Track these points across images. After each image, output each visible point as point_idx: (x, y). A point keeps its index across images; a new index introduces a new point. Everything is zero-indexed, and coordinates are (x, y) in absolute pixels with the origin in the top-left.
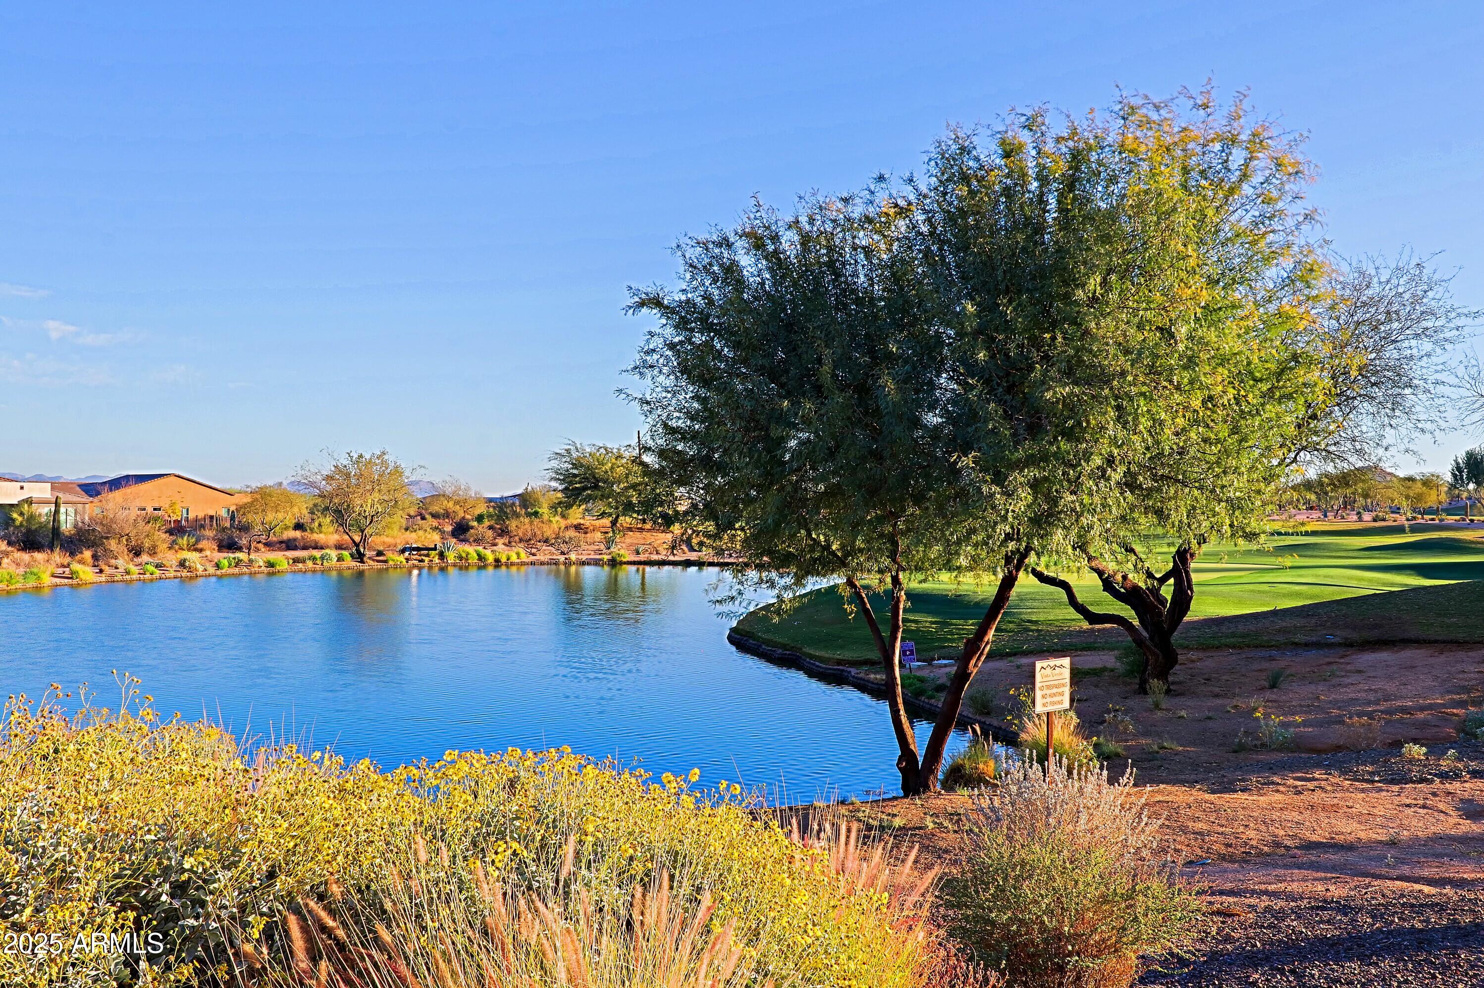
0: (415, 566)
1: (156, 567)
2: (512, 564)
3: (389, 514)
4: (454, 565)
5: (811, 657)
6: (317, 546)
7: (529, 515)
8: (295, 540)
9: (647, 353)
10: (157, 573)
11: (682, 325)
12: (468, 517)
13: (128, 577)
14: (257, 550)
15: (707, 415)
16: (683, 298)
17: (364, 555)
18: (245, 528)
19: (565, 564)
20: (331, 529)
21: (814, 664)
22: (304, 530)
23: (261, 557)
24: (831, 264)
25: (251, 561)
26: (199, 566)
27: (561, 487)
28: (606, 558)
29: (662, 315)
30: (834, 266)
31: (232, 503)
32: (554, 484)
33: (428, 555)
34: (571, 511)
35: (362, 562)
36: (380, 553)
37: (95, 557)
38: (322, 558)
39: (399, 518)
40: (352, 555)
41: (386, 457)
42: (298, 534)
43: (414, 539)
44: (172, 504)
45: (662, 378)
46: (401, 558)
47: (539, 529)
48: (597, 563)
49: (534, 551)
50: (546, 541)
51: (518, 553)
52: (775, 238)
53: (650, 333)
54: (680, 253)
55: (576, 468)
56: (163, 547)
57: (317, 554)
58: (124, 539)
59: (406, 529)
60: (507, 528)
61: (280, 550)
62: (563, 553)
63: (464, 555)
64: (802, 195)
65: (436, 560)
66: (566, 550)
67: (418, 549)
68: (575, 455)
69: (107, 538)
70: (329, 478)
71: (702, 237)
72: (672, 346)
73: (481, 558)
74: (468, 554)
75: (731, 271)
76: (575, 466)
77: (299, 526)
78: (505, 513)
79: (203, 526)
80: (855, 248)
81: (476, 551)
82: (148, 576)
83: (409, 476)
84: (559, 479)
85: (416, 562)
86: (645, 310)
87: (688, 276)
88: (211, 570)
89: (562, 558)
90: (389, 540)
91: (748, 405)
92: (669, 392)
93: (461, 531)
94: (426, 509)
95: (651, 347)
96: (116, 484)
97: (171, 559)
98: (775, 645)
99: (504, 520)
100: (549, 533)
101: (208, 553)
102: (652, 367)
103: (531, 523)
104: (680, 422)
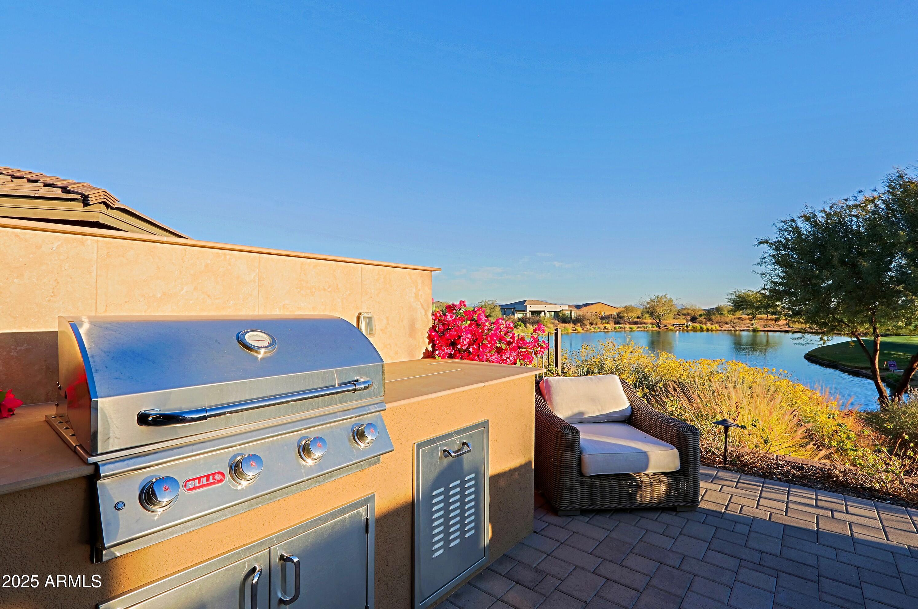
0: (678, 330)
1: (598, 328)
2: (713, 330)
3: (668, 314)
4: (692, 330)
5: (843, 365)
6: (645, 323)
7: (719, 314)
8: (637, 321)
9: (763, 258)
10: (598, 330)
11: (776, 249)
12: (696, 315)
13: (591, 331)
14: (626, 324)
15: (788, 276)
16: (777, 240)
17: (660, 326)
18: (621, 318)
19: (734, 331)
20: (649, 318)
21: (844, 368)
22: (640, 319)
23: (628, 326)
24: (840, 223)
25: (625, 327)
26: (610, 328)
27: (732, 305)
28: (751, 329)
29: (769, 246)
30: (842, 223)
31: (618, 311)
32: (729, 304)
33: (682, 327)
34: (736, 313)
35: (660, 328)
36: (665, 326)
37: (581, 325)
38: (647, 327)
39: (672, 315)
40: (656, 326)
41: (667, 296)
42: (638, 320)
43: (677, 322)
44: (600, 311)
45: (769, 266)
46: (673, 328)
47: (724, 319)
48: (747, 330)
49: (721, 326)
50: (726, 323)
51: (716, 327)
52: (815, 216)
53: (764, 252)
54: (775, 226)
55: (738, 298)
56: (599, 323)
57: (645, 326)
58: (588, 321)
59: (674, 319)
60: (711, 318)
61: (633, 324)
62: (733, 327)
63: (695, 327)
64: (825, 201)
65: (685, 328)
66: (734, 326)
67: (679, 325)
68: (737, 293)
69: (584, 320)
70: (648, 303)
71: (784, 219)
72: (773, 256)
73: (701, 328)
74: (696, 326)
75: (796, 230)
76: (738, 297)
77: (638, 317)
78: (710, 313)
79: (609, 317)
80: (851, 215)
81: (700, 326)
82: (596, 331)
83: (675, 302)
84: (731, 302)
85: (678, 329)
86: (762, 245)
87: (778, 233)
88: (613, 330)
89: (733, 329)
90: (668, 322)
91: (803, 273)
92: (771, 270)
93: (694, 319)
94: (680, 313)
95: (764, 256)
96: (586, 305)
97: (602, 326)
98: (826, 360)
99: (710, 316)
100: (727, 320)
101: (612, 325)
102: (764, 263)
103: (720, 317)
104: (778, 280)
